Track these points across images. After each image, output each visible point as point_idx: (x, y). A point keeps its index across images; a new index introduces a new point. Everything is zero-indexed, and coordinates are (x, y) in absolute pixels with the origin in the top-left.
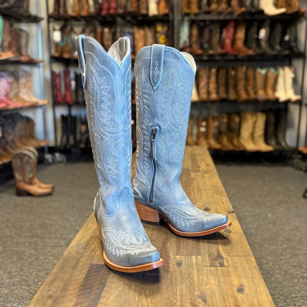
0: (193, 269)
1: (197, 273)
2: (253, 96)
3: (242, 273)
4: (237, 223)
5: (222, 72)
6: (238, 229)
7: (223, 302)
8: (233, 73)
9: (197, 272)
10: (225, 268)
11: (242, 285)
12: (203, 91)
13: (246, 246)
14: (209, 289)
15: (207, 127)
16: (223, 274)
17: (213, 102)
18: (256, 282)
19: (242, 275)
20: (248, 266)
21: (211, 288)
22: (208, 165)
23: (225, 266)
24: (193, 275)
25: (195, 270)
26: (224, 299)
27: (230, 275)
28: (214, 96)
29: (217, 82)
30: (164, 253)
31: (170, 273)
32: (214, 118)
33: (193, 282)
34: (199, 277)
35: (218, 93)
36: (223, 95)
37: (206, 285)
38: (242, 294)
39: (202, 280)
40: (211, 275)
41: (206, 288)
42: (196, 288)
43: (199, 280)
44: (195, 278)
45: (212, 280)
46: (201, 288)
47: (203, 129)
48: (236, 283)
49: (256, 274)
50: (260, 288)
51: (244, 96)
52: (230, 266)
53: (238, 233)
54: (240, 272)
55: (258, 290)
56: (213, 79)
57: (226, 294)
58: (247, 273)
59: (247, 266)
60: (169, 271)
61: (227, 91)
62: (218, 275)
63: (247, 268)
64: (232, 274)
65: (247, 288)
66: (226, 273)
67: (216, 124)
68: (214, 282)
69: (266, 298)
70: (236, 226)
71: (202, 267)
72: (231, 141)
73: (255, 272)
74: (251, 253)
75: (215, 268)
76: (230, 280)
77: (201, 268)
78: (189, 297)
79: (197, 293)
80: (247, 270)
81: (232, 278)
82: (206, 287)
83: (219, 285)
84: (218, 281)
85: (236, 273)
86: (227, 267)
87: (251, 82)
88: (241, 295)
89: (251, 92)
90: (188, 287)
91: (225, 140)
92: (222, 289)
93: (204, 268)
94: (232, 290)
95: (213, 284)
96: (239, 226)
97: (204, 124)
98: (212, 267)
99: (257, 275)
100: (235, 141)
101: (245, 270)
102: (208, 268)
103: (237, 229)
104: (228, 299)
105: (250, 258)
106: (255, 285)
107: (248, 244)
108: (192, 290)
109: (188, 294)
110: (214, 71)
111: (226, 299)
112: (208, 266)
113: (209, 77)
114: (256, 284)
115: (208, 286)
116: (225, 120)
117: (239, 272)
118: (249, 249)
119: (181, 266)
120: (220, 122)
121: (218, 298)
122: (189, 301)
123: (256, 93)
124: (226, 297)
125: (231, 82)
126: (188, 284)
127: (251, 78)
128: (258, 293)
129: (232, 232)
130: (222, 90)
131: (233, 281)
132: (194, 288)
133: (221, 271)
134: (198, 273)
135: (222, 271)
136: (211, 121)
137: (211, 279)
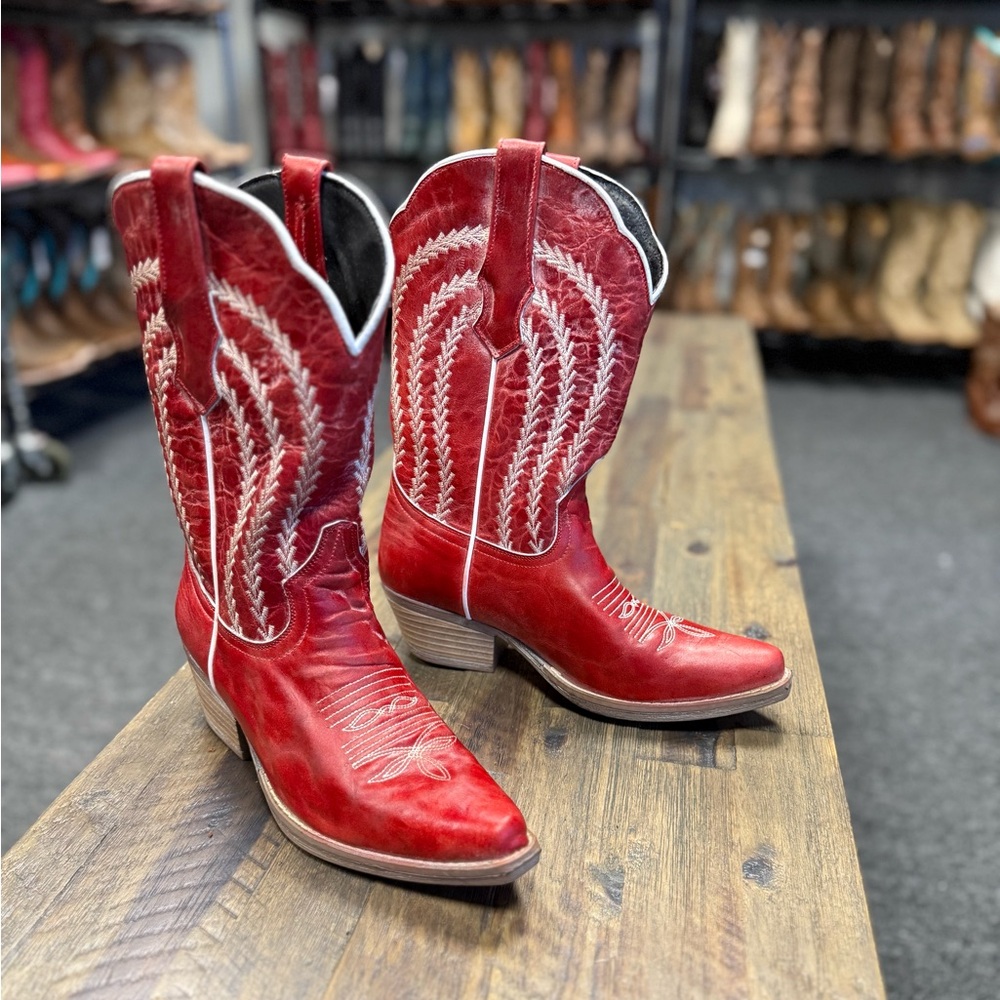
0: (599, 763)
1: (609, 781)
2: (945, 139)
3: (778, 799)
4: (796, 606)
5: (846, 44)
6: (797, 625)
7: (681, 908)
8: (883, 47)
9: (610, 774)
10: (715, 772)
11: (765, 847)
12: (769, 117)
13: (812, 696)
14: (642, 846)
15: (770, 251)
16: (703, 796)
17: (800, 158)
18: (822, 839)
19: (777, 807)
20: (805, 773)
21: (647, 844)
22: (739, 388)
23: (719, 762)
24: (595, 787)
25: (607, 770)
26: (687, 895)
27: (731, 803)
28: (805, 137)
29: (823, 85)
30: (512, 694)
31: (516, 769)
32: (797, 220)
33: (590, 812)
34: (614, 796)
35: (820, 124)
36: (838, 133)
37: (633, 830)
38: (761, 882)
39: (620, 810)
40: (658, 792)
41: (631, 842)
42: (595, 839)
43: (612, 808)
44: (600, 798)
45: (660, 814)
46: (612, 840)
47: (754, 259)
48: (745, 835)
49: (829, 810)
50: (833, 870)
51: (912, 138)
52: (738, 766)
53: (792, 643)
54: (771, 794)
55: (825, 874)
56: (808, 70)
57: (698, 877)
58: (797, 800)
59: (801, 774)
60: (515, 760)
61: (854, 120)
62: (683, 795)
63: (799, 781)
64: (739, 797)
65: (783, 863)
66: (715, 792)
67: (802, 240)
68: (665, 823)
69: (849, 910)
70: (792, 617)
71: (635, 758)
72: (846, 302)
73: (828, 802)
74: (826, 723)
75: (680, 767)
76: (725, 822)
77: (630, 762)
78: (559, 870)
79: (593, 858)
80: (799, 790)
81: (734, 815)
82: (631, 837)
83: (681, 838)
84: (682, 822)
85: (754, 798)
86: (726, 770)
87: (947, 86)
88: (754, 886)
89: (941, 121)
90: (567, 833)
91: (827, 301)
92: (687, 855)
93: (639, 761)
94: (726, 862)
95: (658, 831)
96: (804, 617)
97: (760, 238)
98: (669, 764)
99: (833, 813)
100: (863, 306)
101: (792, 789)
102: (656, 765)
103: (794, 626)
104: (703, 897)
105: (819, 743)
106: (818, 851)
107: (822, 688)
108: (579, 843)
109: (561, 860)
110: (813, 38)
111: (696, 898)
112: (653, 759)
113: (793, 64)
114: (823, 848)
115: (639, 837)
116: (836, 227)
117: (765, 795)
118: (822, 706)
119: (559, 745)
120: (818, 235)
121: (666, 889)
122: (557, 887)
123: (958, 126)
124: (695, 886)
125: (873, 85)
126: (569, 817)
127: (949, 70)
128: (821, 886)
129: (770, 636)
130: (837, 113)
131: (738, 826)
132: (586, 837)
133: (698, 783)
134: (616, 779)
135: (702, 781)
136: (784, 230)
137: (656, 809)
